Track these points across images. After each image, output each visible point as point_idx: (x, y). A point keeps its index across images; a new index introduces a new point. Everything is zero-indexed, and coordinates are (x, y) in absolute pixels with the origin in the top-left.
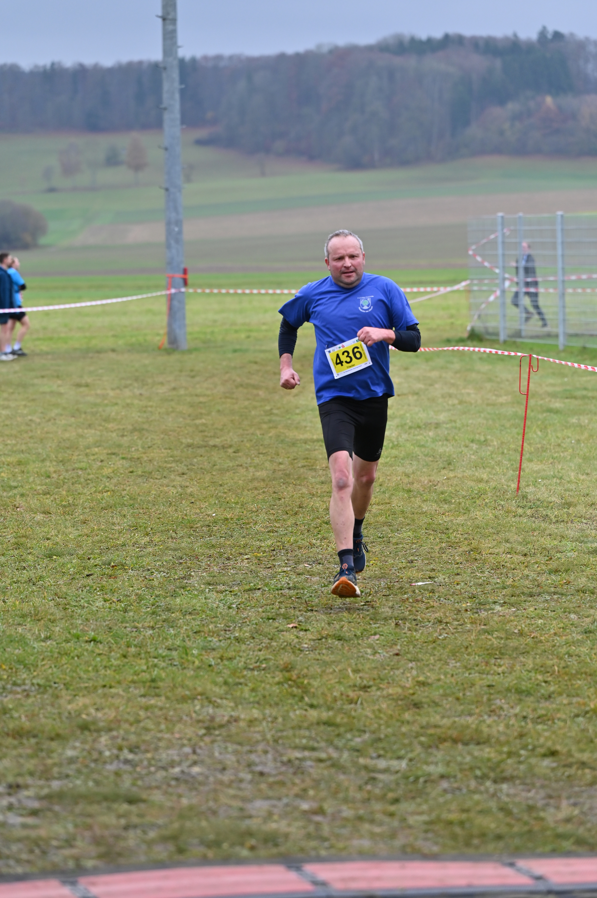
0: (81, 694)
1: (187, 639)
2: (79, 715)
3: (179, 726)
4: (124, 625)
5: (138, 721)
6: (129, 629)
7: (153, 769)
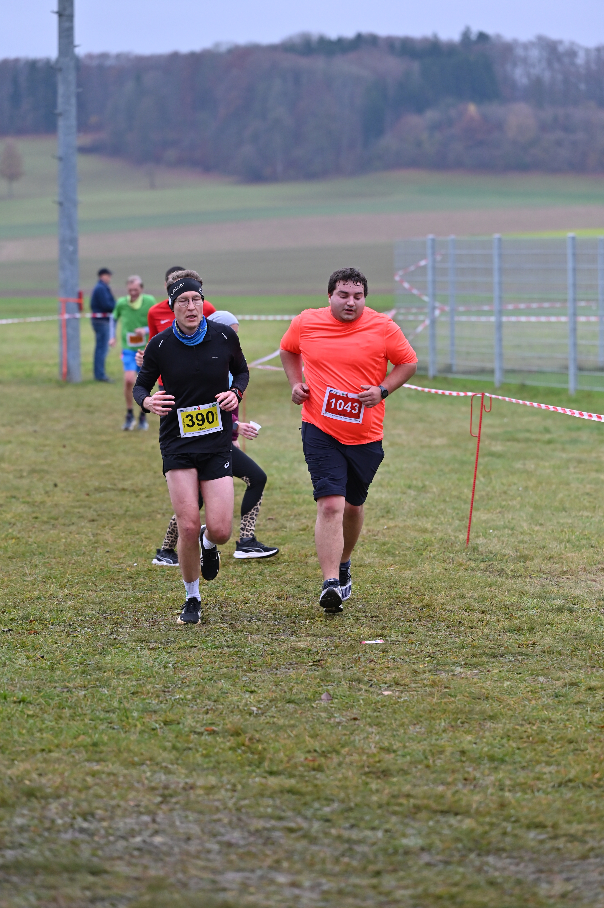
0: (19, 759)
1: (124, 701)
2: (21, 781)
3: (132, 795)
4: (54, 684)
5: (88, 788)
6: (59, 689)
7: (112, 838)
